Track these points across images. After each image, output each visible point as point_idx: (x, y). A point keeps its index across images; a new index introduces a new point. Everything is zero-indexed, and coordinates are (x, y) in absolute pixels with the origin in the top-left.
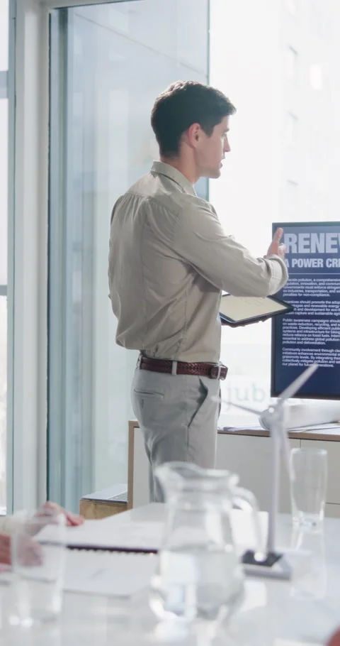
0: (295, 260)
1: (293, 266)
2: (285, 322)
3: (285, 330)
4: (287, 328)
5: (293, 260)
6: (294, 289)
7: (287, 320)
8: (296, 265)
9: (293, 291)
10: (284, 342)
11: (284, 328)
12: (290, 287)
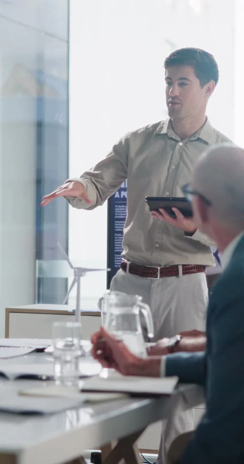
0: (124, 192)
1: (122, 197)
2: (116, 236)
3: (117, 241)
4: (118, 240)
5: (122, 192)
6: (123, 213)
7: (118, 235)
8: (124, 196)
9: (122, 214)
10: (116, 251)
11: (116, 240)
12: (120, 212)
